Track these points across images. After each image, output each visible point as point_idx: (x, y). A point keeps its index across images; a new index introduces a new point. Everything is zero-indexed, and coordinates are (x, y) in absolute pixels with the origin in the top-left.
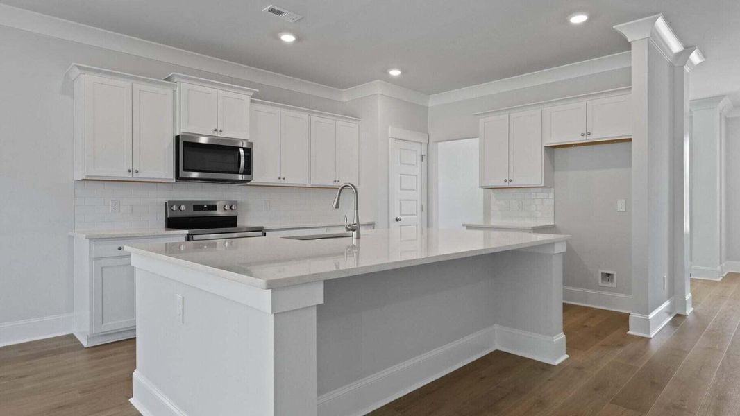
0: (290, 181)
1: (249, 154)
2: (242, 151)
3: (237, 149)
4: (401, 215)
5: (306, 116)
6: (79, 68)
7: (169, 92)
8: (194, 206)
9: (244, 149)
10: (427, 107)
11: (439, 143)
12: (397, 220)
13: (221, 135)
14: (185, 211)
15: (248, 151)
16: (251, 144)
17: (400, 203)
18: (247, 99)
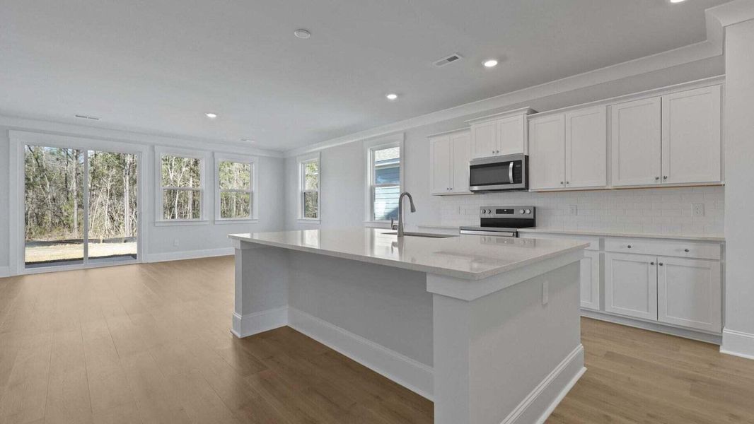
1: (519, 166)
2: (511, 164)
3: (508, 164)
6: (428, 138)
7: (468, 134)
8: (497, 210)
9: (515, 162)
13: (499, 155)
14: (493, 215)
15: (519, 163)
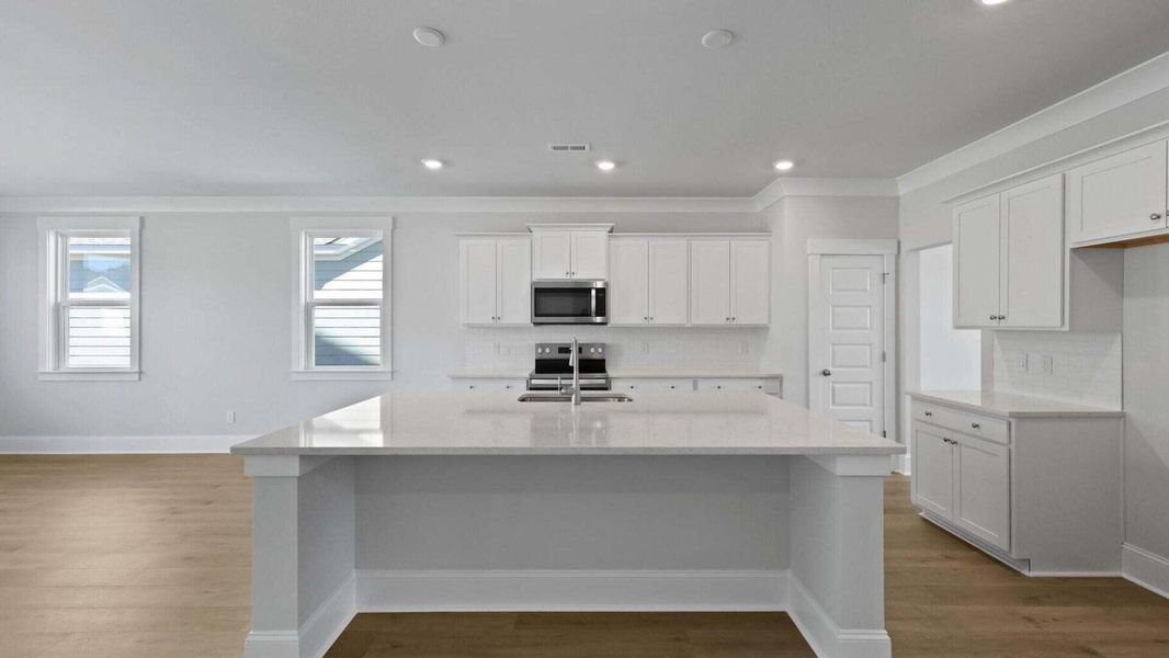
0: (659, 320)
1: (601, 295)
2: (593, 292)
3: (589, 290)
4: (834, 366)
5: (683, 242)
6: (457, 235)
7: (527, 241)
8: (560, 349)
9: (597, 290)
10: (897, 198)
11: (921, 252)
12: (826, 373)
13: (575, 277)
14: (551, 354)
15: (602, 293)
16: (606, 284)
17: (833, 350)
18: (604, 234)
